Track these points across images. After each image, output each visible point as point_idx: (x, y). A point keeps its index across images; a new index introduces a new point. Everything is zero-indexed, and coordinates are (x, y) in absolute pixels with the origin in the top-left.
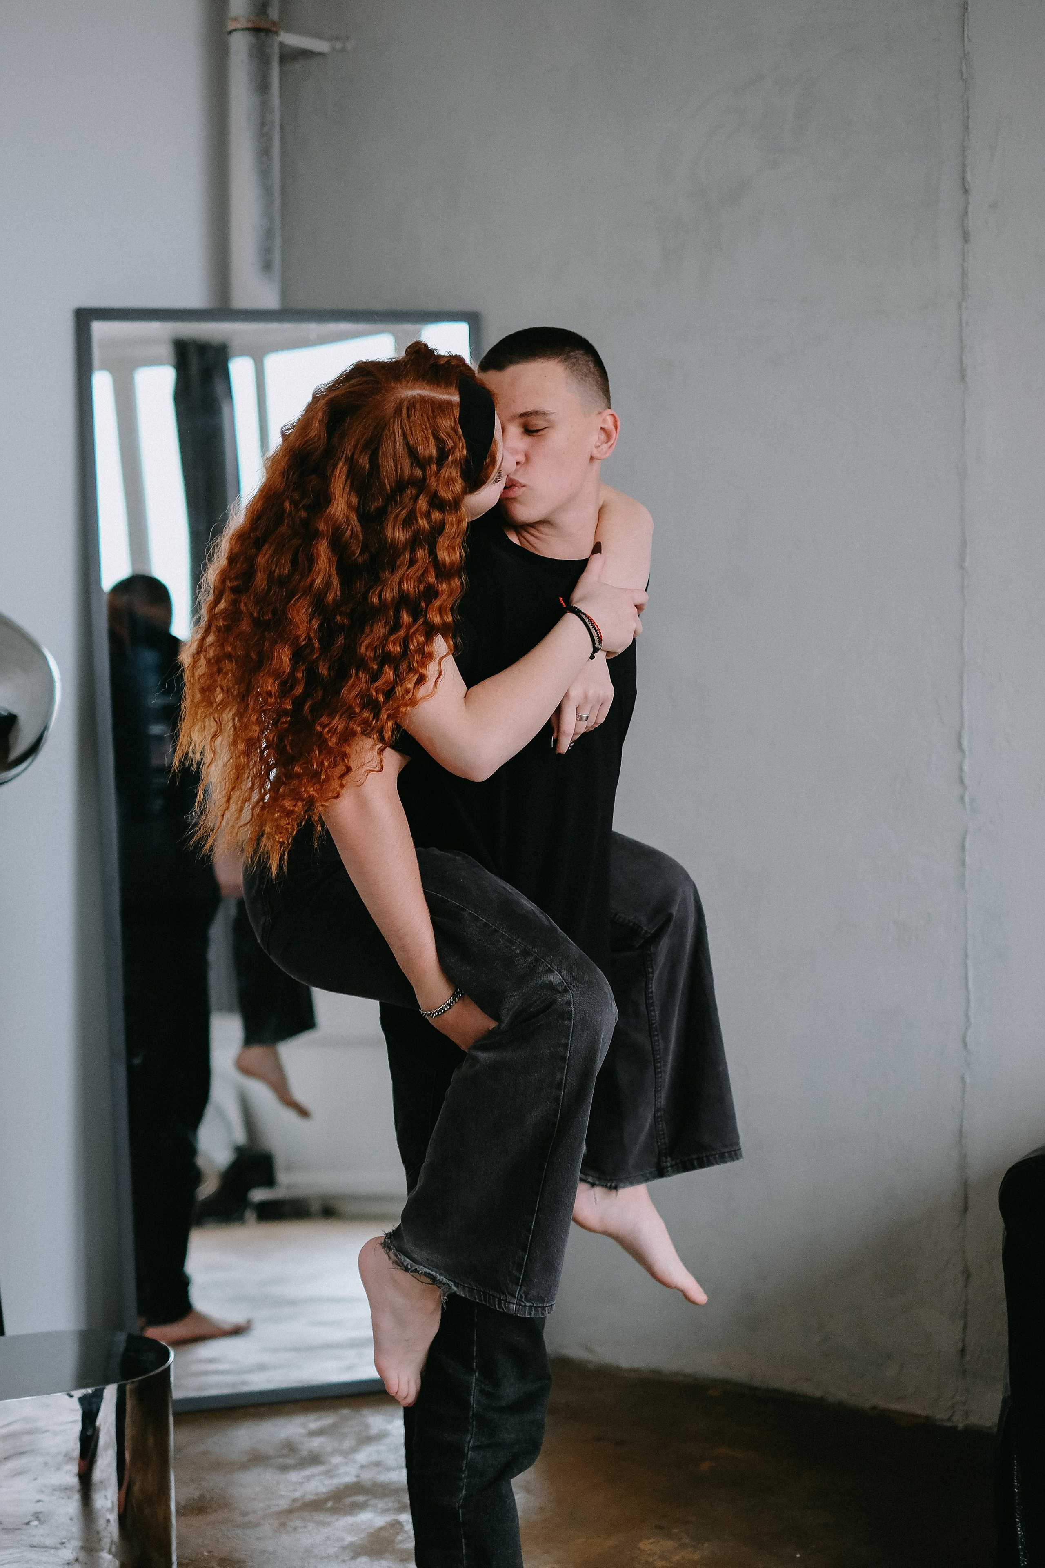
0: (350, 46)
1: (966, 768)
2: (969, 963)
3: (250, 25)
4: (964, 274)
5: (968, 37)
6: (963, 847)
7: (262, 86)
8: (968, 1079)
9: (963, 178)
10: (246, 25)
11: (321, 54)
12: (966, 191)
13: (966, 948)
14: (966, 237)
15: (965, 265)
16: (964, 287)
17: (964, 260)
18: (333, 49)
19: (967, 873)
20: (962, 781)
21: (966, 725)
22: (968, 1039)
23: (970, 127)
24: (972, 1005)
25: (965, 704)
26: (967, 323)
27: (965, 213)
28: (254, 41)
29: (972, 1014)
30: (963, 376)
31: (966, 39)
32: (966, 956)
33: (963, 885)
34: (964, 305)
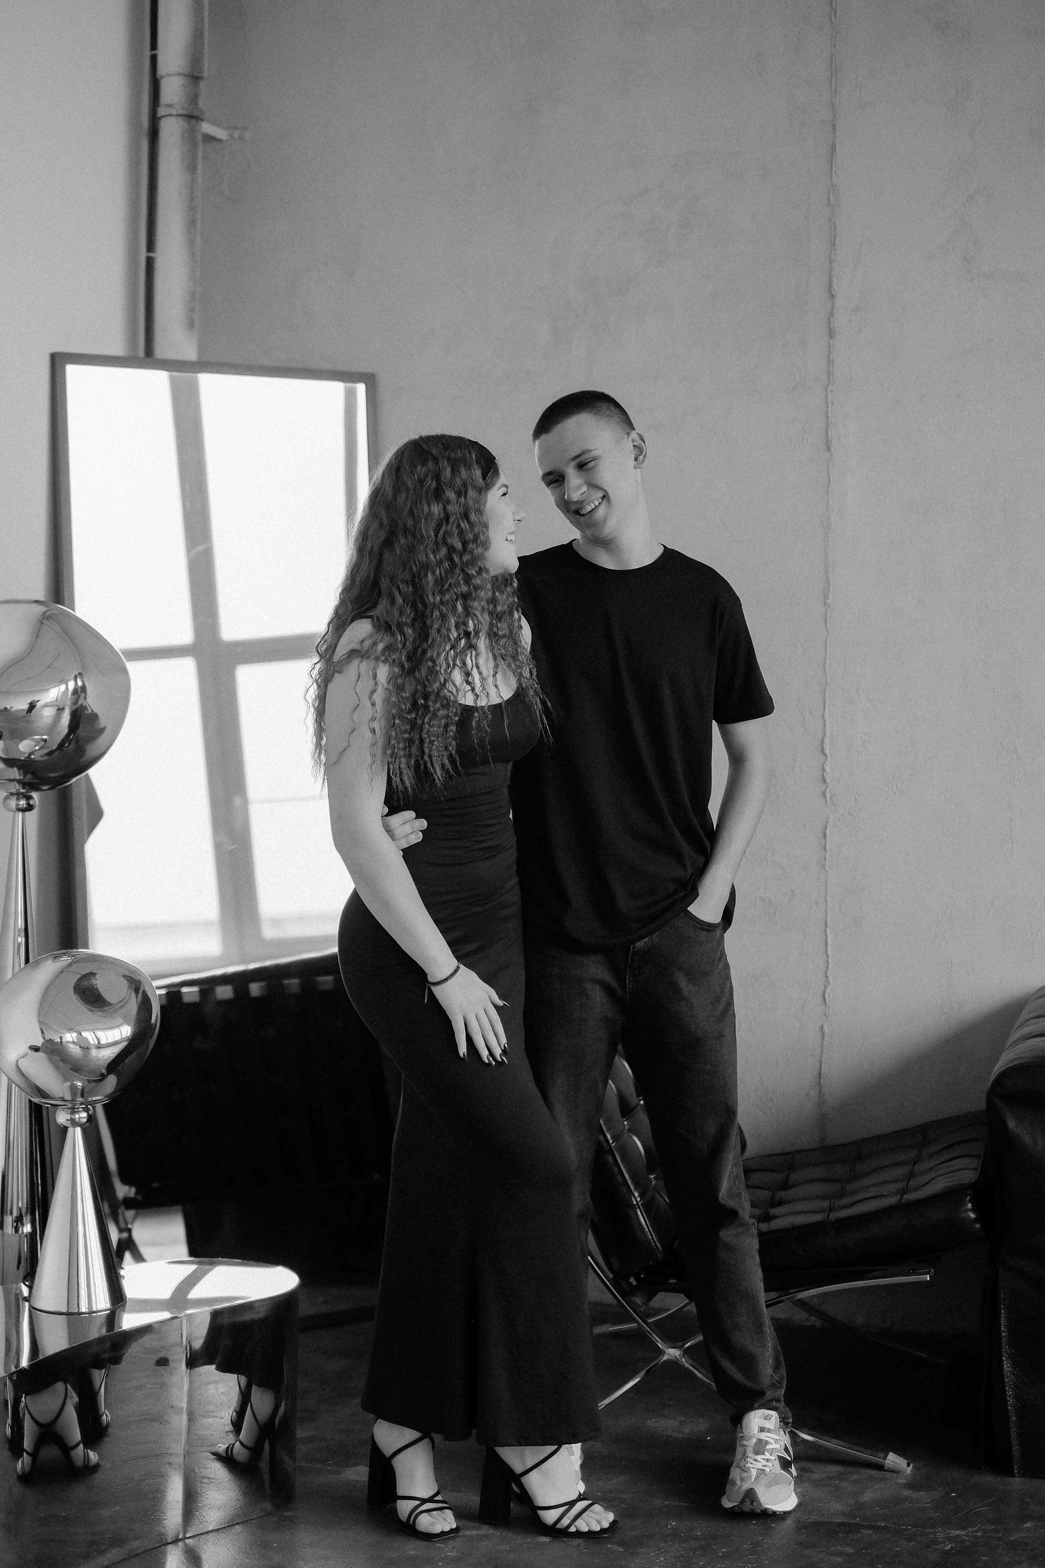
0: (248, 135)
1: (828, 769)
2: (828, 930)
3: (184, 112)
4: (830, 362)
5: (836, 173)
6: (825, 835)
7: (192, 167)
8: (826, 1029)
9: (830, 286)
10: (180, 112)
11: (220, 140)
12: (832, 296)
13: (826, 920)
14: (831, 333)
15: (831, 356)
16: (829, 374)
17: (830, 352)
18: (231, 136)
19: (827, 856)
20: (824, 780)
21: (828, 735)
22: (826, 996)
23: (837, 244)
24: (830, 966)
25: (827, 715)
26: (832, 403)
27: (831, 314)
28: (187, 126)
29: (829, 973)
30: (829, 448)
31: (834, 174)
32: (826, 926)
33: (824, 867)
34: (829, 389)
